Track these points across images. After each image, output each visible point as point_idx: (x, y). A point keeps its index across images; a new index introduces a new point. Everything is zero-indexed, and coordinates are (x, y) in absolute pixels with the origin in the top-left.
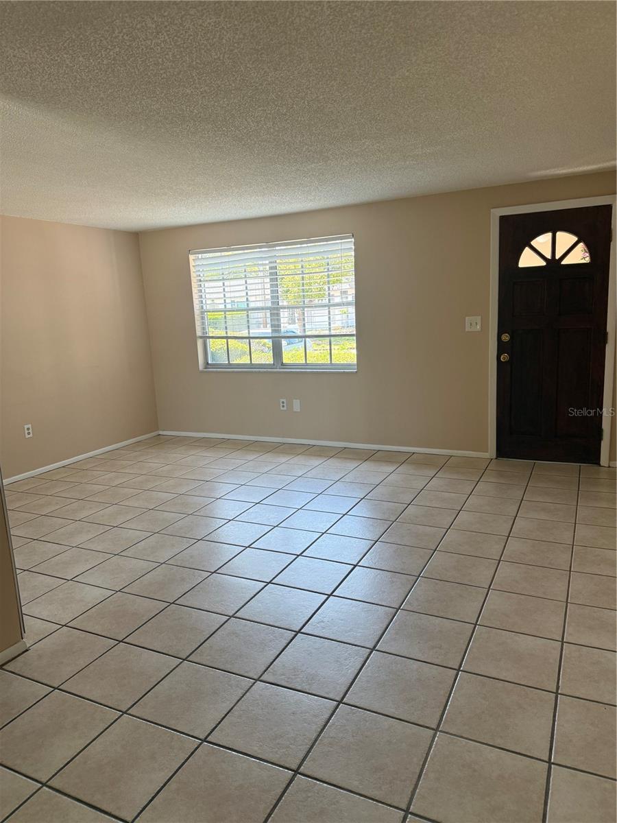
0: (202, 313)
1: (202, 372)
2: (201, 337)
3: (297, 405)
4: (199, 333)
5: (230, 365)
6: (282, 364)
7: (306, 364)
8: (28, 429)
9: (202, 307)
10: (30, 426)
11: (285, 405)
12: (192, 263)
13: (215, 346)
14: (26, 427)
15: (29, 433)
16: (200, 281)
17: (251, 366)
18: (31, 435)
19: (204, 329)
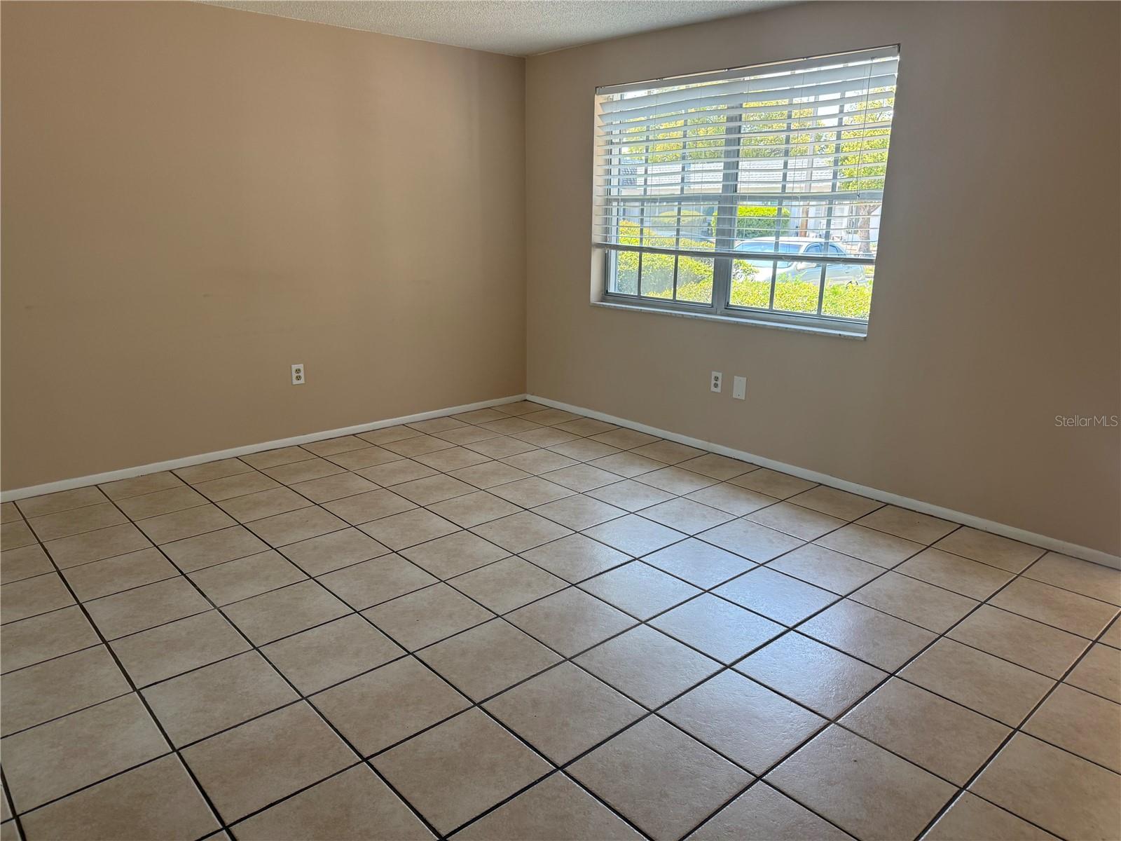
0: (608, 201)
1: (595, 306)
2: (599, 246)
3: (740, 388)
4: (597, 237)
5: (640, 300)
6: (727, 305)
7: (771, 311)
8: (298, 371)
9: (609, 192)
10: (301, 366)
11: (719, 383)
12: (598, 110)
13: (624, 263)
14: (294, 367)
15: (298, 378)
16: (612, 143)
17: (675, 304)
18: (302, 381)
19: (607, 231)
